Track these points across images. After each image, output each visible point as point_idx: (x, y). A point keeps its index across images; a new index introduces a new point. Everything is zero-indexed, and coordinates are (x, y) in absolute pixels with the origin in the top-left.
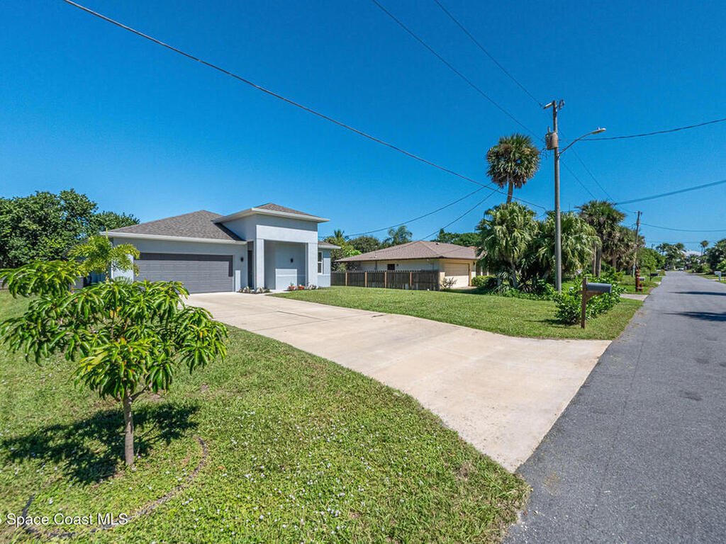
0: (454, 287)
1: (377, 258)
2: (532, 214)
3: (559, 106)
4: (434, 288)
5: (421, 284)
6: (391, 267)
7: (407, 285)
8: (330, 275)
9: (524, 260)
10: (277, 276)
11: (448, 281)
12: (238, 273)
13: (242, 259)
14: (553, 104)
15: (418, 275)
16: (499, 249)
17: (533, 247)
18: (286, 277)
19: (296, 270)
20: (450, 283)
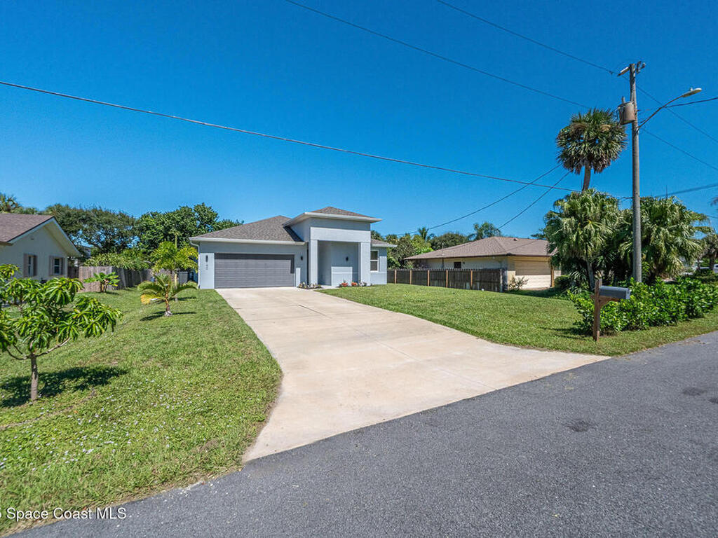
0: (524, 287)
1: (444, 255)
2: (613, 202)
3: (637, 70)
4: (496, 288)
5: (482, 284)
6: (458, 265)
7: (468, 284)
8: (386, 272)
9: (602, 257)
10: (332, 273)
11: (517, 280)
12: (298, 270)
13: (302, 258)
14: (630, 68)
15: (479, 274)
16: (569, 246)
17: (612, 243)
18: (341, 275)
19: (351, 268)
20: (520, 283)
